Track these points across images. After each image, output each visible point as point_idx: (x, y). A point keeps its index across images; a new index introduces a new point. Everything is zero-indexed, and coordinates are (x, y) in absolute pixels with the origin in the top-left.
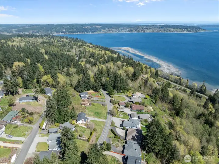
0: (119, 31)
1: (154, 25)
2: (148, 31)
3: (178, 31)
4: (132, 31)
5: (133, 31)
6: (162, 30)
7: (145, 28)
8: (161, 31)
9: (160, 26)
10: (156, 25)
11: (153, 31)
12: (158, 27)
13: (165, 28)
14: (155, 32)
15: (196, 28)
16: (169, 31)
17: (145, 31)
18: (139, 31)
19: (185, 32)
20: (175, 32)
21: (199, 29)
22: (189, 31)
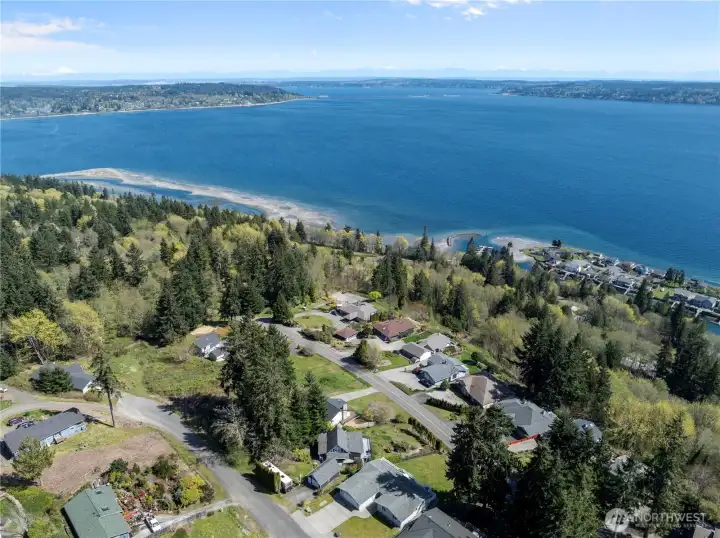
0: (16, 112)
1: (141, 87)
2: (130, 108)
3: (228, 102)
4: (69, 110)
5: (75, 111)
6: (176, 101)
7: (116, 99)
8: (174, 105)
9: (163, 87)
10: (149, 87)
11: (149, 107)
12: (158, 94)
13: (183, 94)
14: (156, 108)
15: (271, 91)
16: (201, 103)
17: (119, 108)
18: (98, 110)
19: (249, 104)
20: (221, 106)
21: (283, 92)
22: (258, 101)
